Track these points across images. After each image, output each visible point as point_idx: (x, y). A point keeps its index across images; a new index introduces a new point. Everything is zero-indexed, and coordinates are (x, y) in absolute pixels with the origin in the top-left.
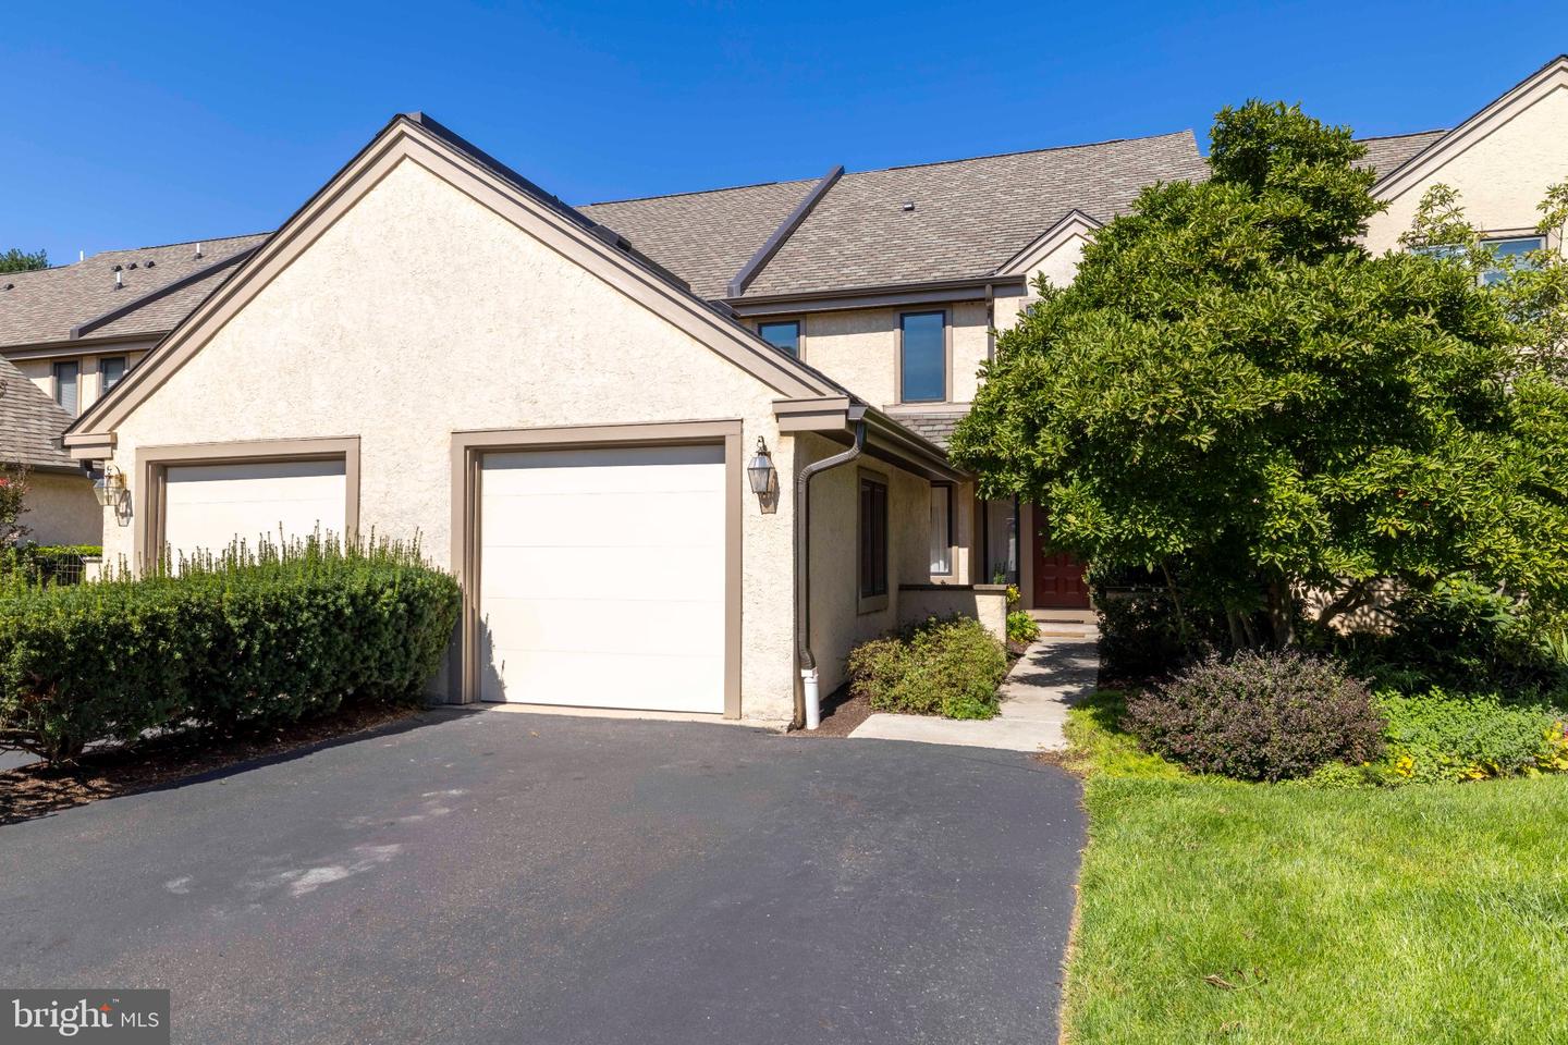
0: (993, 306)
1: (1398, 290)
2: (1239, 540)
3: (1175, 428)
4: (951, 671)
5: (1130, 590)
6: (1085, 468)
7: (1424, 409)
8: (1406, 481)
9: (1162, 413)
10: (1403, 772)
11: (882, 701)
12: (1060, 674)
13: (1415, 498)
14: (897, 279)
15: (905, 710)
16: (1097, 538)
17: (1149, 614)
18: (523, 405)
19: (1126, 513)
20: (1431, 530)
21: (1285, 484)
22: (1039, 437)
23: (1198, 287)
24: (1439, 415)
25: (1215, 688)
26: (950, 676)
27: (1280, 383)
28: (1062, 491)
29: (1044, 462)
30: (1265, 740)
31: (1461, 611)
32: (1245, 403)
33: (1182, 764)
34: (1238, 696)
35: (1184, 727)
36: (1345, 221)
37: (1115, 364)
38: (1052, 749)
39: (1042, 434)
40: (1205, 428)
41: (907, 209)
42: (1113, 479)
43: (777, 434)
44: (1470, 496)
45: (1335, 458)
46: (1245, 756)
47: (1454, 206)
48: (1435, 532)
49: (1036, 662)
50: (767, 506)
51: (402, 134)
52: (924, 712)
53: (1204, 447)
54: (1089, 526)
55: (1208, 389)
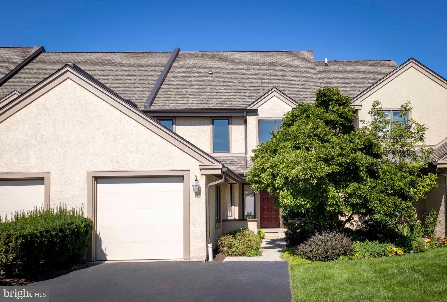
0: (247, 119)
1: (355, 146)
2: (322, 205)
3: (308, 179)
4: (248, 243)
5: (295, 220)
6: (288, 187)
7: (361, 173)
8: (357, 190)
9: (306, 176)
10: (356, 257)
11: (228, 253)
12: (275, 246)
13: (359, 194)
14: (211, 107)
15: (235, 255)
16: (291, 205)
17: (300, 226)
18: (114, 163)
19: (298, 199)
20: (362, 202)
21: (332, 191)
22: (276, 179)
23: (313, 141)
24: (365, 175)
25: (317, 241)
26: (248, 245)
27: (330, 168)
28: (283, 193)
29: (278, 186)
30: (328, 252)
31: (380, 222)
32: (323, 174)
33: (310, 260)
34: (322, 242)
35: (310, 250)
36: (347, 122)
37: (295, 162)
38: (278, 261)
39: (277, 178)
40: (315, 179)
41: (209, 74)
42: (295, 190)
43: (200, 175)
44: (370, 194)
45: (343, 185)
46: (324, 256)
47: (380, 106)
48: (363, 202)
49: (267, 244)
50: (197, 196)
51: (68, 71)
52: (241, 255)
53: (315, 184)
54: (289, 202)
55: (315, 171)
